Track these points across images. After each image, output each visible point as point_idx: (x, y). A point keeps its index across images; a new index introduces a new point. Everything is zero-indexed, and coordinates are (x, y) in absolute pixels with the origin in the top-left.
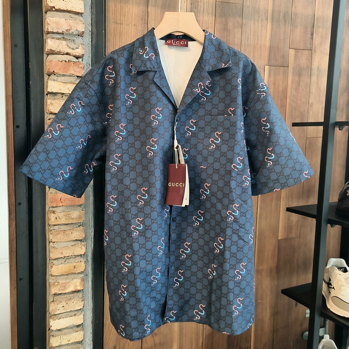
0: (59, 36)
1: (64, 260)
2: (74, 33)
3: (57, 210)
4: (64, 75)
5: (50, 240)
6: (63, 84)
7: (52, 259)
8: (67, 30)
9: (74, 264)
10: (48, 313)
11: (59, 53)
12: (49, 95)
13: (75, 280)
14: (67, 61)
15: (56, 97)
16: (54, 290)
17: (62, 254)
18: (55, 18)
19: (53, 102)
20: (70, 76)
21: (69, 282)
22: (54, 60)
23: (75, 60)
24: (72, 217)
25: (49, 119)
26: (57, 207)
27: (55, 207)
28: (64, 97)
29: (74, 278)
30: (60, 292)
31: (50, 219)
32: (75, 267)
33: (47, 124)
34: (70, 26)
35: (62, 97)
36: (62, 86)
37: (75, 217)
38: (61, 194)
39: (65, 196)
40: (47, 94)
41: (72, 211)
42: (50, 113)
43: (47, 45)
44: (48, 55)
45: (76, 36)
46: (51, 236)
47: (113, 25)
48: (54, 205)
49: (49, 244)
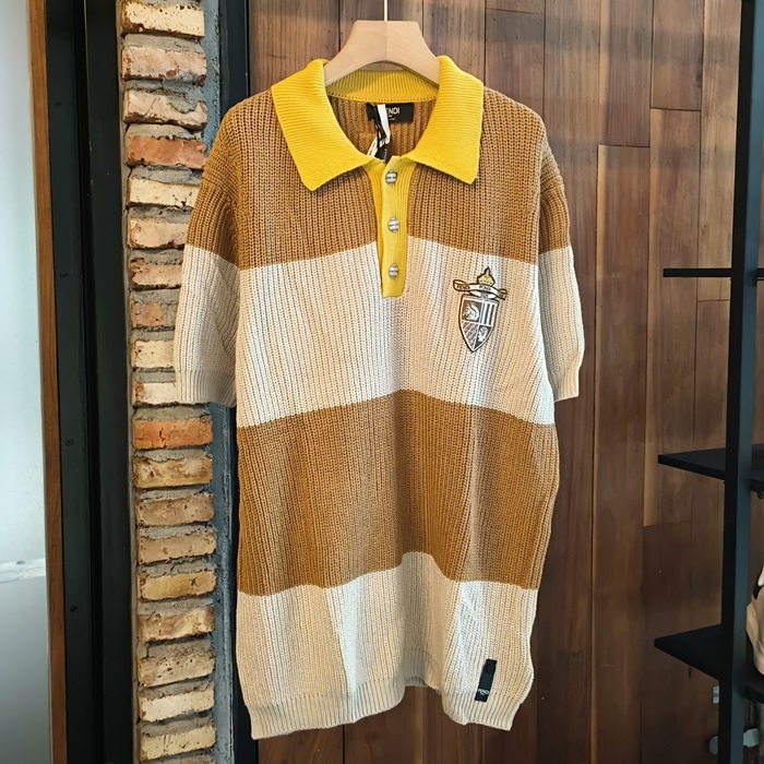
0: (152, 86)
1: (170, 566)
2: (185, 79)
3: (155, 456)
4: (164, 168)
5: (139, 520)
6: (163, 187)
7: (145, 565)
8: (169, 73)
9: (193, 576)
10: (135, 684)
11: (153, 121)
12: (132, 209)
13: (195, 612)
14: (171, 138)
15: (147, 213)
16: (150, 633)
17: (166, 553)
18: (143, 49)
19: (142, 224)
20: (178, 169)
21: (181, 616)
22: (143, 135)
23: (187, 135)
24: (187, 472)
25: (134, 261)
26: (152, 449)
27: (149, 450)
28: (165, 214)
29: (192, 606)
30: (162, 638)
31: (136, 476)
32: (193, 582)
33: (129, 271)
34: (176, 64)
35: (161, 213)
36: (160, 190)
37: (192, 473)
38: (161, 422)
39: (170, 426)
40: (128, 208)
41: (186, 460)
42: (136, 246)
43: (127, 103)
44: (128, 123)
45: (189, 86)
46: (141, 513)
47: (266, 60)
48: (147, 445)
49: (136, 531)
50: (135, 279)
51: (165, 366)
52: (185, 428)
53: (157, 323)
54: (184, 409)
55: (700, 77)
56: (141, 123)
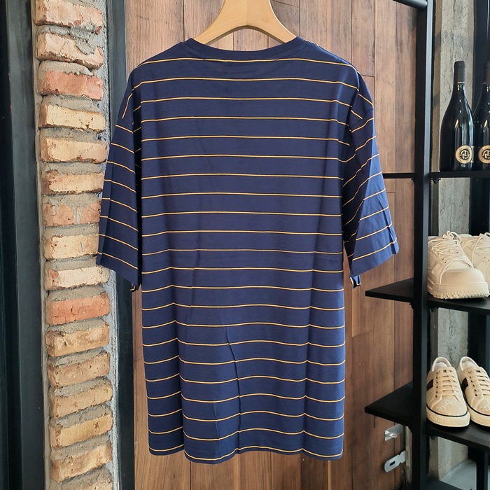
0: (62, 31)
1: (78, 416)
2: (87, 28)
3: (68, 328)
4: (72, 97)
5: (54, 382)
6: (72, 112)
7: (60, 418)
8: (75, 22)
9: (96, 420)
11: (64, 59)
12: (45, 130)
13: (98, 449)
14: (78, 74)
15: (60, 134)
17: (76, 406)
19: (56, 142)
20: (84, 99)
21: (88, 454)
22: (57, 71)
23: (91, 74)
24: (91, 339)
25: (48, 172)
26: (65, 324)
27: (62, 325)
28: (73, 134)
29: (96, 445)
30: (73, 476)
31: (52, 347)
32: (97, 425)
33: (43, 180)
34: (80, 15)
35: (70, 133)
36: (70, 115)
37: (95, 339)
38: (71, 302)
39: (78, 304)
40: (40, 129)
41: (90, 329)
42: (52, 160)
43: (43, 44)
44: (41, 60)
45: (90, 34)
46: (57, 377)
47: (136, 19)
48: (61, 321)
49: (48, 392)
50: (51, 187)
51: (75, 257)
52: (90, 304)
53: (69, 222)
54: (89, 288)
55: (374, 56)
56: (53, 60)
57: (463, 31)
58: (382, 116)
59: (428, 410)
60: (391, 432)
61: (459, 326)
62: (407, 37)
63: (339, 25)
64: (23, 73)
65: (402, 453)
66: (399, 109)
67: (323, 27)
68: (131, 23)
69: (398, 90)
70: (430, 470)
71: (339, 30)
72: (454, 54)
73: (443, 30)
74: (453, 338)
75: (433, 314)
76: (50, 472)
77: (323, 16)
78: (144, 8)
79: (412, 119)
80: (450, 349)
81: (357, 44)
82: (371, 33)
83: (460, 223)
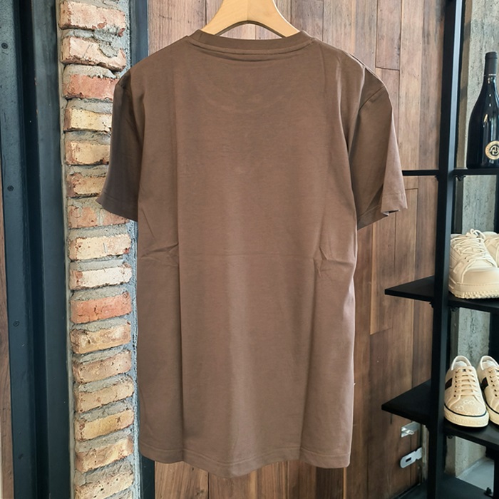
0: (88, 35)
1: (101, 410)
2: (111, 31)
3: (91, 327)
4: (96, 101)
5: (78, 378)
6: (95, 116)
7: (84, 413)
8: (98, 25)
9: (118, 415)
11: (88, 63)
12: (70, 133)
13: (120, 442)
14: (102, 77)
15: (82, 137)
16: (88, 465)
17: (99, 401)
18: (80, 4)
19: (80, 145)
20: (106, 102)
21: (110, 447)
22: (81, 75)
23: (114, 76)
24: (113, 337)
25: (72, 175)
26: (89, 322)
27: (86, 323)
28: (96, 137)
29: (118, 438)
30: (96, 467)
31: (76, 345)
32: (119, 419)
33: (68, 183)
34: (104, 18)
35: (93, 136)
36: (93, 118)
37: (117, 337)
38: (95, 301)
39: (102, 303)
40: (65, 132)
41: (112, 327)
42: (76, 163)
43: (68, 48)
44: (66, 64)
45: (113, 36)
46: (81, 374)
47: (158, 19)
48: (86, 319)
49: (73, 388)
50: (76, 190)
51: (98, 257)
52: (113, 303)
53: (92, 224)
54: (112, 288)
55: (399, 49)
56: (78, 64)
57: (494, 20)
58: (406, 110)
59: (445, 409)
60: (407, 430)
61: (481, 324)
62: (434, 27)
63: (364, 17)
64: (49, 77)
65: (419, 450)
66: (425, 103)
67: (347, 21)
68: (154, 24)
69: (424, 83)
70: (446, 467)
71: (364, 23)
72: (484, 44)
73: (473, 19)
74: (474, 336)
75: (453, 314)
76: (75, 463)
77: (348, 9)
78: (167, 8)
79: (437, 113)
80: (470, 347)
81: (382, 37)
82: (397, 24)
83: (485, 219)
